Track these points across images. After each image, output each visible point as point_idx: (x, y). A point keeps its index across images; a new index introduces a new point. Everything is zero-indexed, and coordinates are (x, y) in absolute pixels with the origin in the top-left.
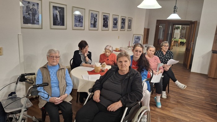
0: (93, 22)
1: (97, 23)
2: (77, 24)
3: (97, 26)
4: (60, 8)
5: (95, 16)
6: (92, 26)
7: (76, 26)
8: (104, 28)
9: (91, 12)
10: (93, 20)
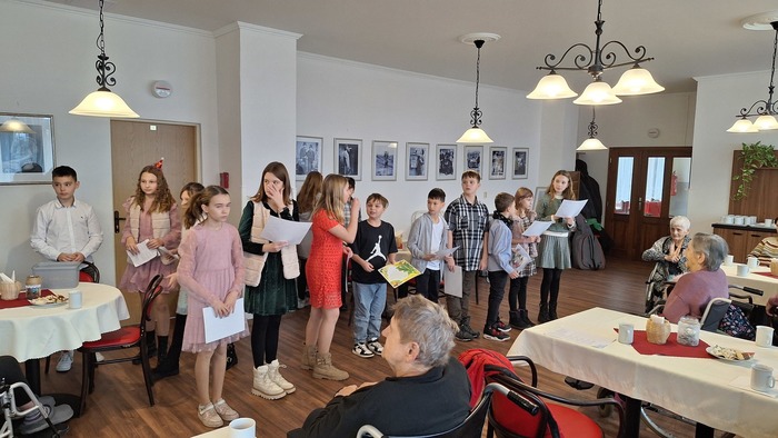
0: (414, 165)
1: (425, 166)
2: (382, 170)
3: (424, 172)
4: (350, 146)
5: (419, 153)
6: (414, 171)
7: (378, 173)
8: (444, 176)
9: (410, 146)
10: (416, 161)
